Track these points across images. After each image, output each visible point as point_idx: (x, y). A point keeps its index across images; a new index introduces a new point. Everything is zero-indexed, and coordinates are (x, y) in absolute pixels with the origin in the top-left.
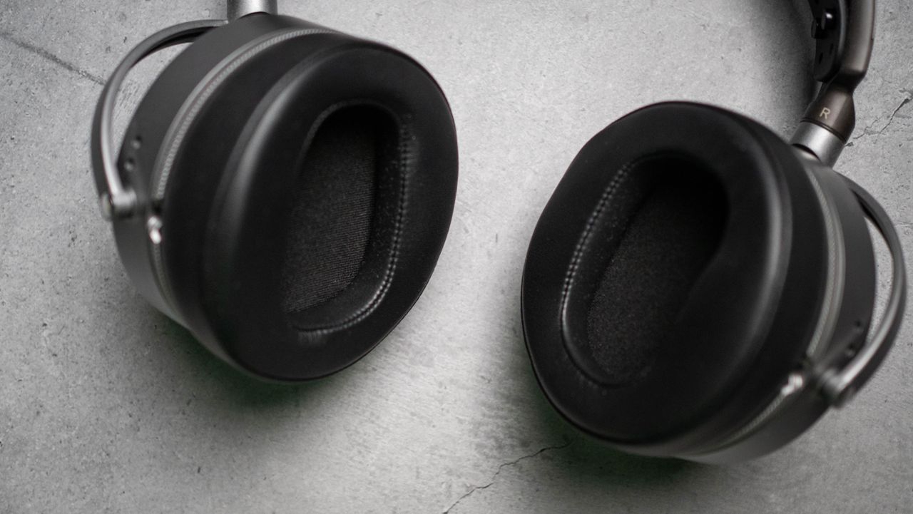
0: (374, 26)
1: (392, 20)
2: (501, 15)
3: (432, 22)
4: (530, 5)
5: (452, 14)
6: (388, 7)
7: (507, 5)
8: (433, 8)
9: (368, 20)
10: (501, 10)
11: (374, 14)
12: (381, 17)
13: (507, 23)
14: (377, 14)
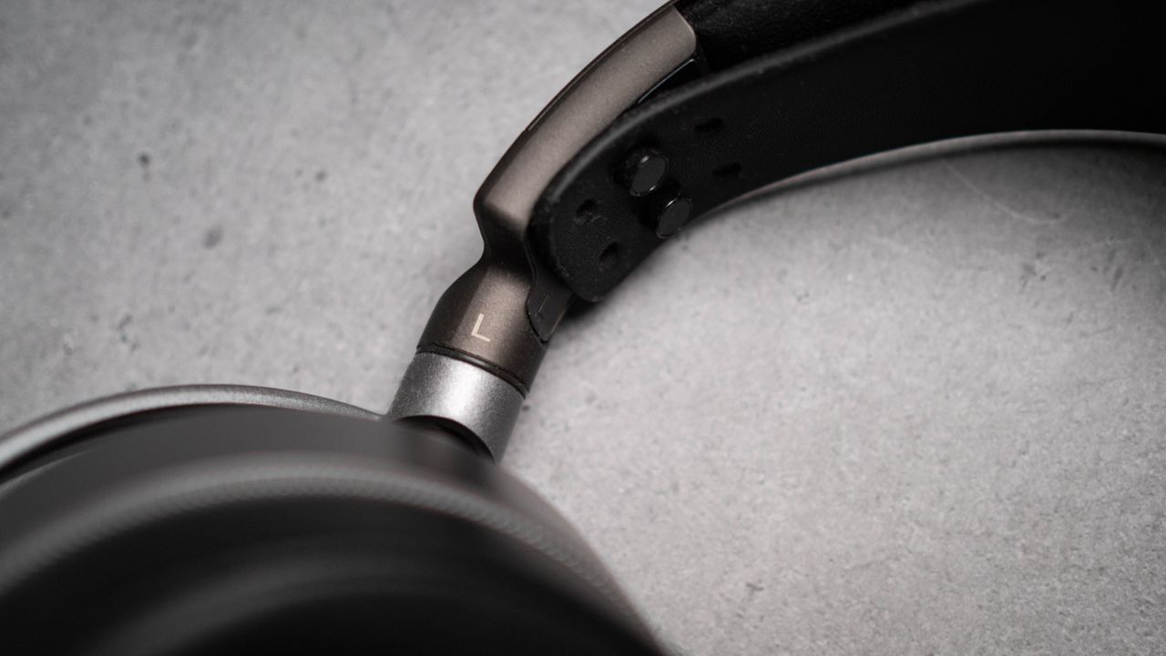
0: (739, 616)
1: (786, 604)
2: (1059, 609)
3: (887, 616)
4: (1134, 588)
5: (935, 599)
6: (780, 570)
7: (1076, 586)
8: (890, 581)
9: (728, 600)
10: (1059, 596)
11: (742, 585)
12: (757, 593)
13: (1074, 630)
14: (749, 585)
